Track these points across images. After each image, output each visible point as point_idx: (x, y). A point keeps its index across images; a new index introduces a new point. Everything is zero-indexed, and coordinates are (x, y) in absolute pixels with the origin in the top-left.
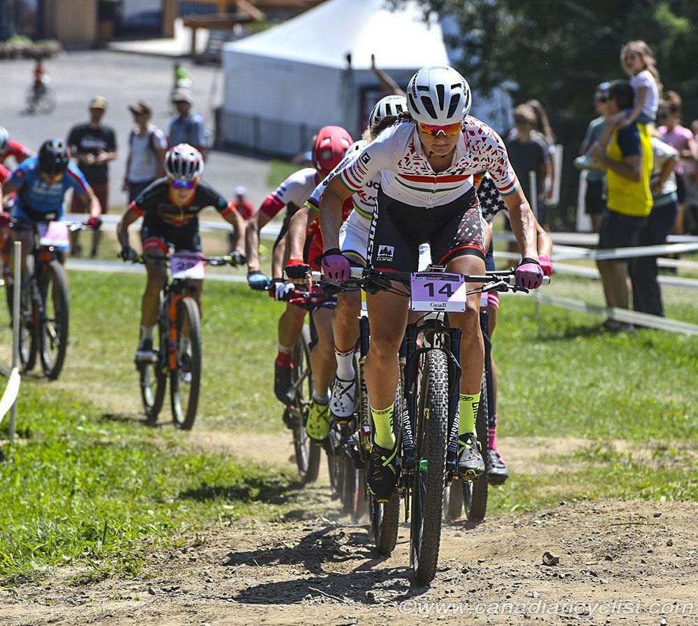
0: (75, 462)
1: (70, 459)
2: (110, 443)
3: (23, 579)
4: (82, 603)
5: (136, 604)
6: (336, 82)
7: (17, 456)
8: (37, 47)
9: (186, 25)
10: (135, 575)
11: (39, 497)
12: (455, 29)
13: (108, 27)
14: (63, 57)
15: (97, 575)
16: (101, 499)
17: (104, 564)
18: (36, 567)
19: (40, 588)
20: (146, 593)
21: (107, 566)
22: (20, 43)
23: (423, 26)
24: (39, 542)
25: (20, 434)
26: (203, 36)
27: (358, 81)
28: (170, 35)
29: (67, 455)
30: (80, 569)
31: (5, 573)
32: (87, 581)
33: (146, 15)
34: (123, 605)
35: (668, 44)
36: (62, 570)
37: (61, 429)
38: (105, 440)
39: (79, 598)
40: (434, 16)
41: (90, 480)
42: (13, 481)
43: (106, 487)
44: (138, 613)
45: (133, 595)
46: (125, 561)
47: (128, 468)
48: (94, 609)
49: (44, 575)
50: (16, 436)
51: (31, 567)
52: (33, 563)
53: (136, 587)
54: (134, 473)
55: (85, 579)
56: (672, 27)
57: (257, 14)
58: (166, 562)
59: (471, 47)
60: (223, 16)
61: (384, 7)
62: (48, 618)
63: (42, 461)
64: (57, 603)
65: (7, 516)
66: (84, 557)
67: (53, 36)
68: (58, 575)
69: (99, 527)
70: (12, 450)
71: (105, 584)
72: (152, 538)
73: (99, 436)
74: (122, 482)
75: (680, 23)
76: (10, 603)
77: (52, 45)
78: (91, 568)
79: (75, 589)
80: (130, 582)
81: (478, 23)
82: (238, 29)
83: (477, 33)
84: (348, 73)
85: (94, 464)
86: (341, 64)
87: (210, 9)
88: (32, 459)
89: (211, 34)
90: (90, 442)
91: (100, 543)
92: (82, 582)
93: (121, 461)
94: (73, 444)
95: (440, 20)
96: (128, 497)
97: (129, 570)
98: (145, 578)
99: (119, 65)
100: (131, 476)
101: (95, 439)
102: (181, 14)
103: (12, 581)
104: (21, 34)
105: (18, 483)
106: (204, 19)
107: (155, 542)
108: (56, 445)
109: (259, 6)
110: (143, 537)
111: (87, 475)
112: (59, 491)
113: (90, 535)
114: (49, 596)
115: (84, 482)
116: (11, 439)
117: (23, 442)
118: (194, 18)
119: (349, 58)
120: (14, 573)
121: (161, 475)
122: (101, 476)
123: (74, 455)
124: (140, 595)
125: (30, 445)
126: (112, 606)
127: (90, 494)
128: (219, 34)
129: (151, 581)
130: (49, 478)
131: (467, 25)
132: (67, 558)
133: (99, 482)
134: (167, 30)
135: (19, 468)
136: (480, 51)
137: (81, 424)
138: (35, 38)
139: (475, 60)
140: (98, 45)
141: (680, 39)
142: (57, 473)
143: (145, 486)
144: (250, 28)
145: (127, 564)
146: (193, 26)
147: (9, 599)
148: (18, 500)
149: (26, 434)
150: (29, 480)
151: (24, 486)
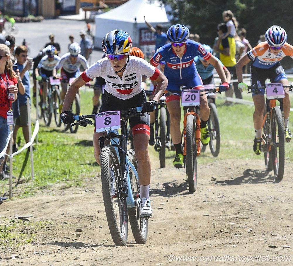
0: (57, 150)
1: (56, 149)
2: (67, 144)
3: (45, 187)
4: (64, 195)
5: (81, 195)
6: (132, 27)
7: (39, 149)
8: (36, 18)
9: (83, 10)
10: (80, 186)
11: (46, 161)
12: (170, 9)
13: (59, 11)
14: (45, 21)
15: (68, 186)
16: (66, 162)
17: (70, 183)
18: (48, 184)
19: (50, 190)
20: (84, 192)
21: (71, 183)
22: (31, 17)
23: (160, 8)
24: (48, 176)
25: (39, 142)
26: (89, 13)
27: (139, 26)
28: (78, 14)
29: (54, 148)
30: (62, 184)
31: (39, 186)
32: (65, 188)
33: (71, 7)
34: (77, 195)
35: (239, 12)
36: (57, 184)
37: (52, 140)
38: (66, 143)
39: (63, 193)
40: (163, 5)
41: (62, 156)
42: (38, 157)
43: (67, 158)
44: (83, 198)
45: (80, 192)
46: (76, 182)
47: (74, 152)
48: (68, 197)
49: (51, 186)
50: (38, 142)
51: (47, 184)
52: (47, 182)
53: (81, 190)
54: (76, 153)
55: (64, 187)
56: (240, 7)
57: (106, 6)
58: (89, 182)
59: (175, 15)
60: (95, 7)
61: (147, 3)
62: (54, 200)
63: (46, 150)
64: (56, 195)
65: (37, 168)
66: (63, 180)
67: (41, 15)
68: (56, 186)
69: (67, 171)
70: (37, 147)
71: (71, 189)
72: (84, 174)
73: (64, 142)
74: (72, 156)
75: (243, 6)
76: (42, 195)
77: (41, 18)
78: (66, 184)
79: (61, 191)
80: (79, 188)
81: (177, 7)
82: (100, 11)
83: (177, 11)
84: (136, 24)
85: (63, 151)
86: (134, 21)
87: (90, 5)
88: (43, 150)
89: (91, 13)
90: (61, 144)
91: (68, 176)
92: (63, 189)
93: (72, 150)
94: (56, 145)
95: (165, 7)
96: (75, 161)
97: (78, 184)
98: (83, 187)
99: (62, 23)
100: (75, 155)
101: (62, 143)
102: (81, 7)
103: (41, 188)
104: (31, 14)
105: (40, 157)
106: (89, 8)
107: (85, 175)
108: (51, 145)
109: (106, 4)
110: (81, 174)
111: (61, 154)
112: (53, 160)
113: (64, 173)
114: (53, 193)
115: (60, 157)
116: (36, 143)
117: (40, 144)
118: (85, 8)
119: (136, 19)
120: (42, 186)
121: (85, 154)
122: (66, 155)
123: (56, 148)
124: (82, 192)
125: (42, 145)
126: (74, 196)
127: (63, 160)
128: (94, 13)
129: (85, 188)
130: (49, 155)
131: (174, 8)
132: (58, 181)
133: (65, 157)
134: (77, 12)
135: (40, 153)
136: (178, 16)
137: (58, 138)
138: (36, 15)
139: (177, 19)
140: (56, 17)
141: (243, 11)
142: (52, 154)
143: (80, 158)
144: (103, 10)
145: (77, 182)
146: (86, 10)
147: (41, 194)
148: (40, 163)
149: (41, 142)
150: (43, 156)
151: (41, 158)
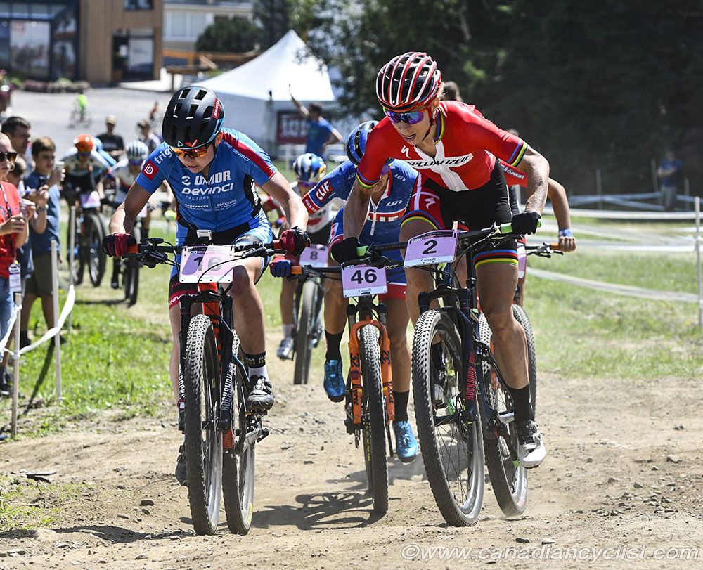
0: (109, 345)
1: (106, 343)
2: (130, 334)
3: (82, 417)
4: (120, 432)
5: (154, 434)
6: (263, 107)
7: (73, 341)
8: (75, 86)
9: (168, 72)
10: (152, 415)
11: (87, 366)
12: (338, 76)
13: (119, 73)
14: (91, 91)
15: (128, 415)
16: (127, 368)
17: (132, 409)
18: (89, 410)
19: (93, 423)
20: (160, 427)
21: (135, 410)
22: (64, 83)
23: (319, 73)
24: (90, 394)
25: (74, 327)
26: (178, 79)
27: (276, 107)
28: (158, 79)
29: (104, 340)
30: (118, 412)
31: (70, 413)
32: (121, 419)
33: (143, 66)
34: (145, 434)
35: (471, 86)
36: (106, 412)
37: (99, 324)
38: (126, 331)
39: (118, 429)
40: (325, 68)
41: (119, 357)
42: (71, 356)
43: (129, 361)
44: (156, 439)
45: (152, 428)
46: (145, 407)
47: (142, 349)
48: (128, 436)
49: (95, 415)
50: (71, 328)
51: (87, 410)
52: (88, 407)
53: (154, 423)
54: (146, 352)
55: (121, 418)
56: (474, 76)
57: (213, 66)
58: (170, 407)
59: (348, 87)
60: (191, 66)
61: (294, 62)
62: (100, 441)
63: (88, 344)
64: (104, 432)
65: (69, 378)
66: (119, 404)
67: (84, 79)
68: (104, 415)
69: (128, 385)
70: (70, 337)
71: (134, 421)
72: (161, 393)
73: (123, 329)
74: (139, 357)
75: (479, 74)
76: (76, 432)
77: (84, 84)
78: (124, 411)
79: (114, 424)
80: (149, 420)
81: (352, 71)
82: (201, 75)
83: (351, 79)
84: (270, 103)
85: (121, 346)
86: (267, 97)
87: (183, 62)
88: (82, 343)
89: (184, 78)
90: (117, 333)
91: (128, 395)
92: (119, 420)
93: (138, 345)
94: (107, 334)
95: (328, 71)
96: (143, 367)
97: (148, 412)
98: (159, 417)
99: (126, 96)
100: (145, 355)
101: (120, 331)
102: (164, 66)
103: (75, 418)
104: (64, 77)
105: (74, 358)
106: (179, 68)
107: (163, 395)
108: (97, 335)
109: (214, 61)
110: (155, 391)
111: (117, 353)
112: (101, 363)
113: (122, 390)
114: (98, 428)
115: (115, 357)
116: (69, 330)
117: (75, 332)
118: (171, 68)
119: (271, 93)
120: (76, 413)
121: (163, 354)
122: (126, 354)
123: (108, 340)
124: (156, 428)
125: (80, 334)
126: (139, 435)
127: (119, 365)
128: (189, 78)
129: (162, 419)
130: (93, 355)
131: (346, 73)
132: (109, 405)
133: (124, 358)
134: (156, 75)
135: (75, 348)
136: (353, 89)
137: (111, 321)
138: (74, 79)
139: (351, 95)
140: (113, 84)
141: (479, 84)
142: (98, 352)
143: (154, 360)
144: (208, 74)
145: (147, 409)
146: (172, 73)
147: (75, 430)
148: (75, 369)
149: (78, 327)
150: (81, 356)
151: (78, 358)
